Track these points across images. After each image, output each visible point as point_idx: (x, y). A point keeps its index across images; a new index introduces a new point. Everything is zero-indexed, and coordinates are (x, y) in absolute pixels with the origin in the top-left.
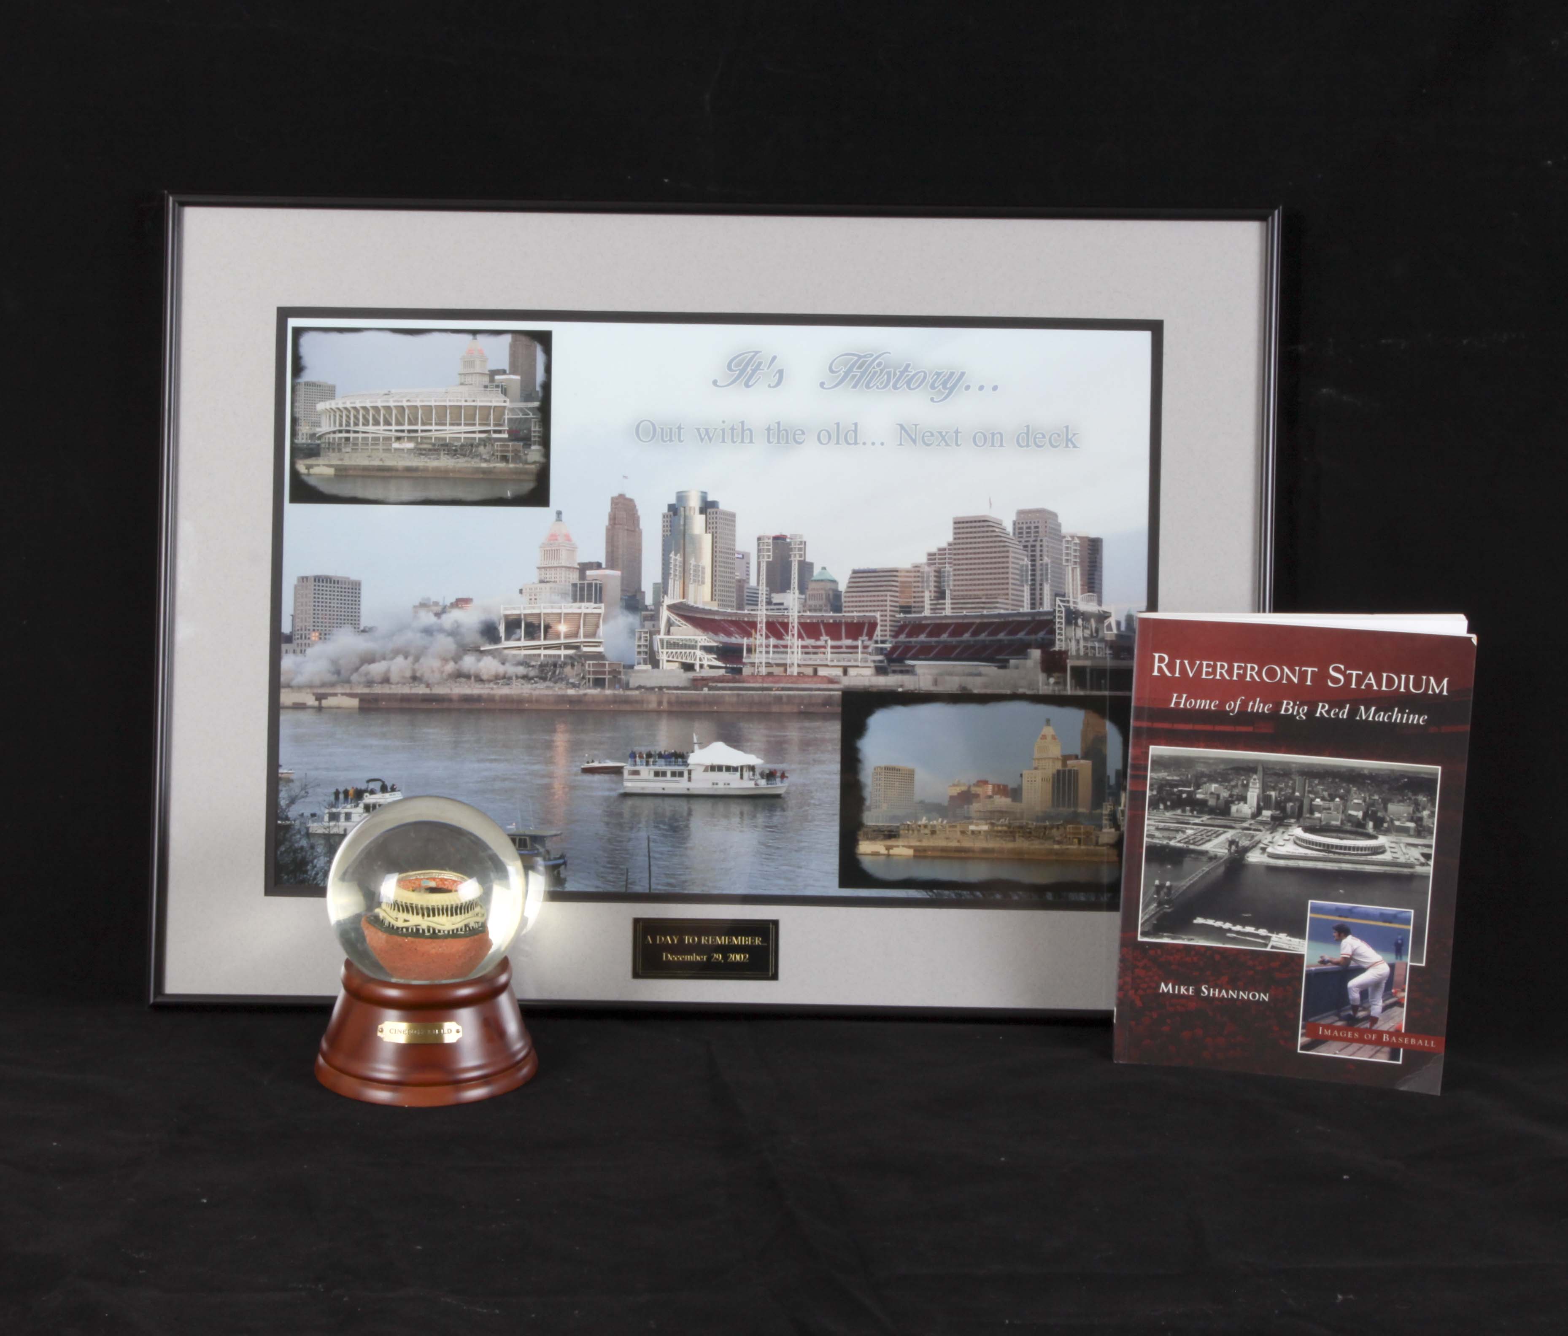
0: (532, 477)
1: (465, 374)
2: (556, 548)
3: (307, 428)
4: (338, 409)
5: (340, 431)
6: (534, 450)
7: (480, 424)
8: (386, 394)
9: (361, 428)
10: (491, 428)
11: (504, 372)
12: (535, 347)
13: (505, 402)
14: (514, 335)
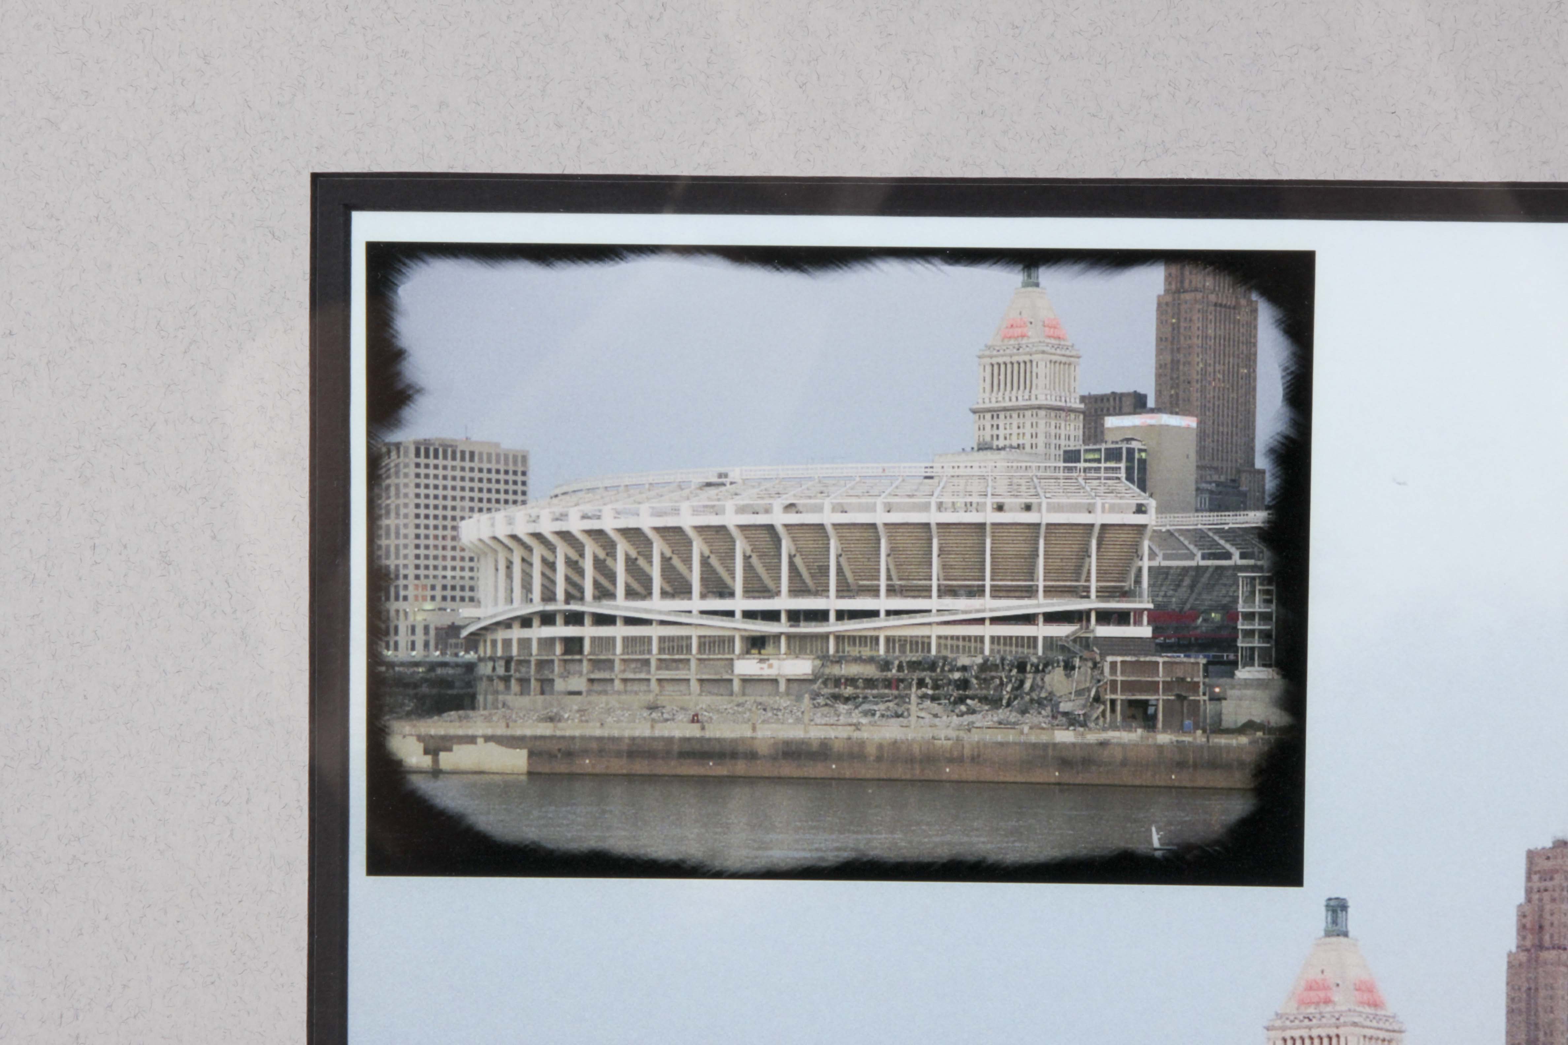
0: (1240, 779)
1: (995, 412)
2: (1323, 1032)
3: (429, 606)
4: (538, 536)
5: (548, 619)
6: (1247, 684)
7: (1049, 591)
8: (709, 485)
9: (621, 606)
10: (1093, 603)
11: (1138, 403)
12: (1255, 311)
13: (1140, 509)
14: (1174, 269)
